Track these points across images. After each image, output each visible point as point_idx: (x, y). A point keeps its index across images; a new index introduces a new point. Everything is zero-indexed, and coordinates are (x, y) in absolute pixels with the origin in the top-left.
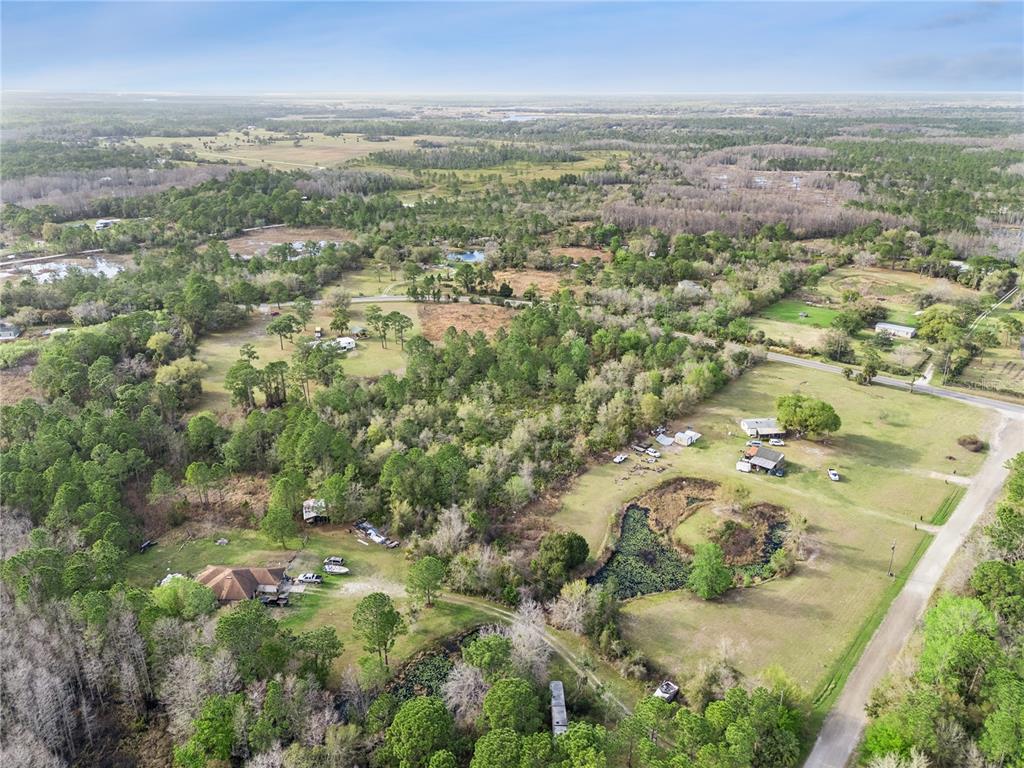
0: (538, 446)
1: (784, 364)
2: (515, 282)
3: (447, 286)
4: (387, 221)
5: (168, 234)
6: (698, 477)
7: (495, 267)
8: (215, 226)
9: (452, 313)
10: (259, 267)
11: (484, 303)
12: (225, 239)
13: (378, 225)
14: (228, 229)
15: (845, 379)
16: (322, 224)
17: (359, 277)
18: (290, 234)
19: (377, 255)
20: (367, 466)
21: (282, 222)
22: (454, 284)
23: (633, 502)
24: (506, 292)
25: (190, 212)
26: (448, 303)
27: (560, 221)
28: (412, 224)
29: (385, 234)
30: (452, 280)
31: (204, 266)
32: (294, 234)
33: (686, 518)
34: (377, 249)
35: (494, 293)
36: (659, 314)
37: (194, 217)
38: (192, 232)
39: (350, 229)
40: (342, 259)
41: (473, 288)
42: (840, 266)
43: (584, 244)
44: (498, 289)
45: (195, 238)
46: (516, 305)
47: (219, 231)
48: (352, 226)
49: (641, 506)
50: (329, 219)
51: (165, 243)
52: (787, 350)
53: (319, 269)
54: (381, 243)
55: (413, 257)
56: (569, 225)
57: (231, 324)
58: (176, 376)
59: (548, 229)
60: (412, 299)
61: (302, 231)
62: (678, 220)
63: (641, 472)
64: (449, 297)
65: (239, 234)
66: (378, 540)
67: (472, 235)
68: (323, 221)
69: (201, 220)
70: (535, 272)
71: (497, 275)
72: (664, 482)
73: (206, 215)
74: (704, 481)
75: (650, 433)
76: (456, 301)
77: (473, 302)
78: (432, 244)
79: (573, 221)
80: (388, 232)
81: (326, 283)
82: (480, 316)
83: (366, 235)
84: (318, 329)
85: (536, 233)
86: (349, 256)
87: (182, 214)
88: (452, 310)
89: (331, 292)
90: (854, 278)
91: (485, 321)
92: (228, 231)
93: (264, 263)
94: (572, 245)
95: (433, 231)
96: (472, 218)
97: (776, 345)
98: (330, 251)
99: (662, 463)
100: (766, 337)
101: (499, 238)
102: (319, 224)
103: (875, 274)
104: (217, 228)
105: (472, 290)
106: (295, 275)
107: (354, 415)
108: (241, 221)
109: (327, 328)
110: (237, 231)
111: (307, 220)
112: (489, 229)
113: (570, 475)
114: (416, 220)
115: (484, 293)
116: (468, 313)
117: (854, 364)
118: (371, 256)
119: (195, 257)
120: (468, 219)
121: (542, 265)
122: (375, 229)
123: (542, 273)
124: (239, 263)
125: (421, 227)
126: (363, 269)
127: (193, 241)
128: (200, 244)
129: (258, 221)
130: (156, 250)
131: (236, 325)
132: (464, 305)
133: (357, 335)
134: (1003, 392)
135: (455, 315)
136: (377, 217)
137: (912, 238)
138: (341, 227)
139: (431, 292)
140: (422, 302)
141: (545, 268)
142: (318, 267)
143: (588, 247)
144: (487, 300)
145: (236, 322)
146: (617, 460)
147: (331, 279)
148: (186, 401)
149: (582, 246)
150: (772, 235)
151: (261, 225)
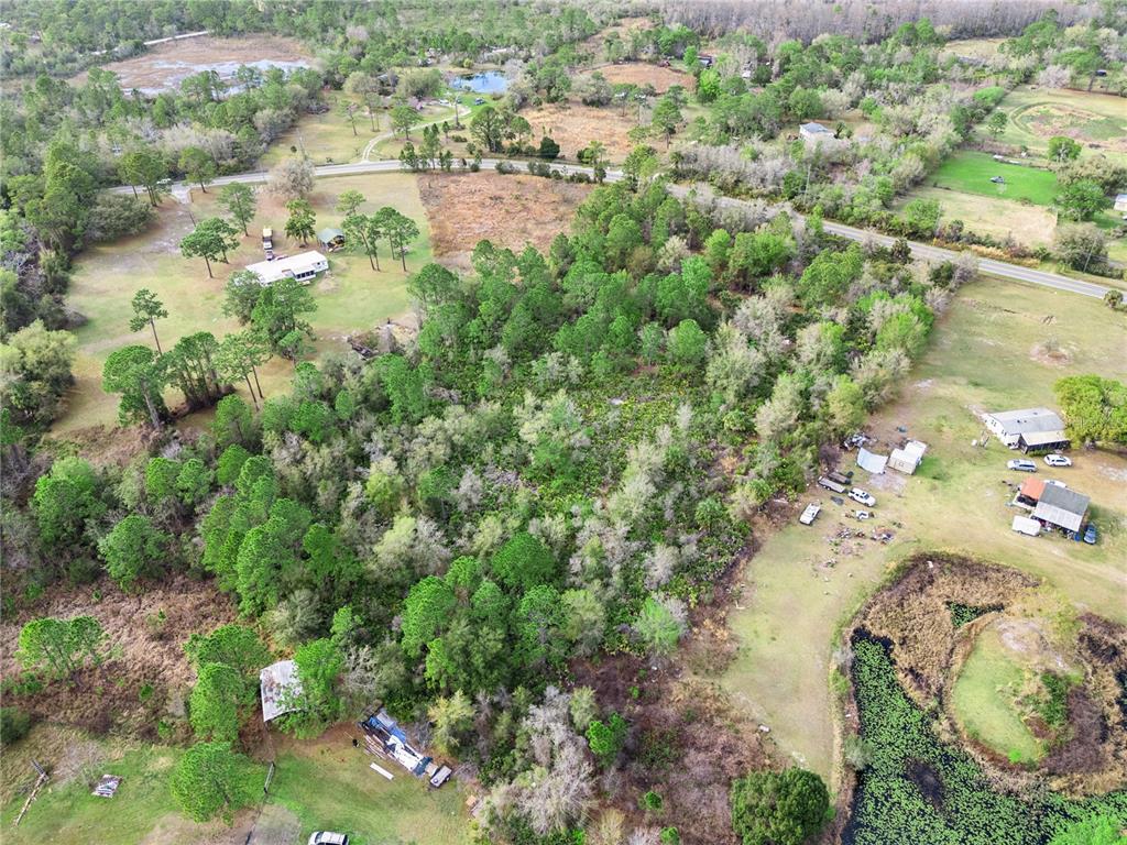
0: (669, 499)
1: (1005, 281)
2: (558, 128)
3: (458, 140)
4: (356, 25)
5: (32, 53)
6: (951, 551)
7: (524, 103)
8: (103, 38)
9: (473, 193)
10: (169, 115)
11: (518, 172)
12: (119, 60)
13: (344, 29)
14: (122, 44)
15: (1108, 310)
16: (261, 30)
17: (322, 127)
18: (216, 48)
19: (348, 85)
20: (372, 572)
21: (202, 28)
22: (466, 134)
23: (856, 624)
24: (550, 151)
25: (64, 15)
26: (464, 173)
27: (604, 18)
28: (392, 28)
29: (355, 47)
30: (463, 128)
31: (83, 113)
32: (222, 48)
33: (964, 664)
34: (346, 76)
35: (530, 153)
36: (791, 189)
37: (71, 26)
38: (68, 49)
39: (303, 37)
40: (295, 97)
41: (498, 144)
42: (1014, 87)
43: (644, 57)
44: (538, 147)
45: (74, 60)
46: (570, 174)
47: (109, 47)
48: (305, 33)
49: (874, 632)
50: (271, 20)
51: (28, 70)
52: (999, 252)
53: (261, 117)
54: (354, 67)
55: (401, 90)
56: (616, 25)
57: (124, 230)
58: (18, 366)
59: (588, 32)
60: (408, 167)
61: (235, 43)
62: (777, 16)
63: (852, 543)
64: (465, 164)
65: (139, 49)
66: (410, 761)
67: (482, 47)
68: (264, 25)
69: (81, 30)
70: (584, 109)
71: (530, 116)
72: (899, 569)
73: (88, 21)
74: (965, 559)
75: (843, 447)
76: (475, 169)
77: (501, 170)
78: (425, 65)
79: (620, 17)
80: (360, 44)
81: (274, 141)
82: (517, 198)
83: (327, 51)
84: (267, 233)
85: (573, 41)
86: (306, 91)
87: (52, 19)
88: (472, 187)
89: (283, 159)
90: (1041, 108)
91: (525, 208)
92: (122, 47)
93: (178, 104)
94: (628, 59)
95: (425, 40)
96: (477, 16)
97: (979, 243)
98: (276, 86)
99: (883, 517)
100: (966, 230)
101: (521, 49)
102: (259, 30)
103: (1069, 101)
104: (106, 41)
105: (497, 148)
106: (223, 133)
107: (340, 445)
108: (142, 29)
109: (282, 231)
110: (137, 46)
111: (240, 25)
112: (505, 36)
113: (735, 564)
114: (397, 22)
115: (516, 152)
116: (498, 193)
117: (1111, 276)
118: (338, 86)
119: (69, 98)
120: (470, 17)
121: (595, 98)
122: (340, 39)
123: (595, 111)
124: (138, 107)
125: (407, 34)
126: (328, 110)
127: (70, 65)
128: (82, 69)
129: (167, 28)
130: (14, 82)
131: (134, 231)
132: (488, 176)
133: (330, 245)
135: (476, 198)
136: (341, 18)
137: (1108, 40)
138: (290, 35)
139: (438, 153)
140: (424, 171)
141: (597, 102)
142: (258, 114)
143: (651, 62)
144: (521, 165)
145: (132, 225)
146: (806, 517)
147: (280, 132)
148: (42, 411)
149: (641, 60)
150: (912, 38)
151: (171, 34)
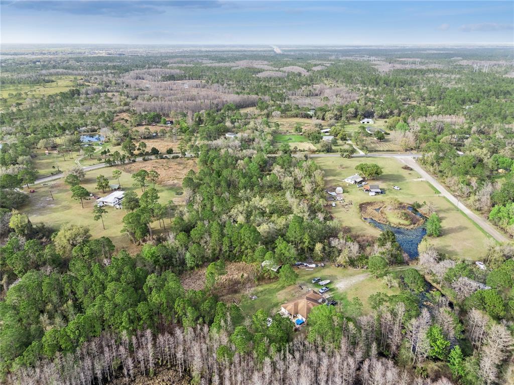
15: (342, 158)
19: (40, 145)
23: (363, 218)
24: (156, 152)
26: (131, 163)
33: (386, 216)
35: (147, 154)
41: (132, 153)
44: (150, 151)
60: (108, 165)
63: (347, 206)
66: (313, 266)
72: (359, 208)
76: (134, 161)
77: (145, 160)
94: (138, 125)
99: (347, 201)
115: (142, 155)
126: (36, 156)
133: (116, 189)
134: (387, 151)
143: (148, 125)
146: (334, 205)
149: (143, 125)
